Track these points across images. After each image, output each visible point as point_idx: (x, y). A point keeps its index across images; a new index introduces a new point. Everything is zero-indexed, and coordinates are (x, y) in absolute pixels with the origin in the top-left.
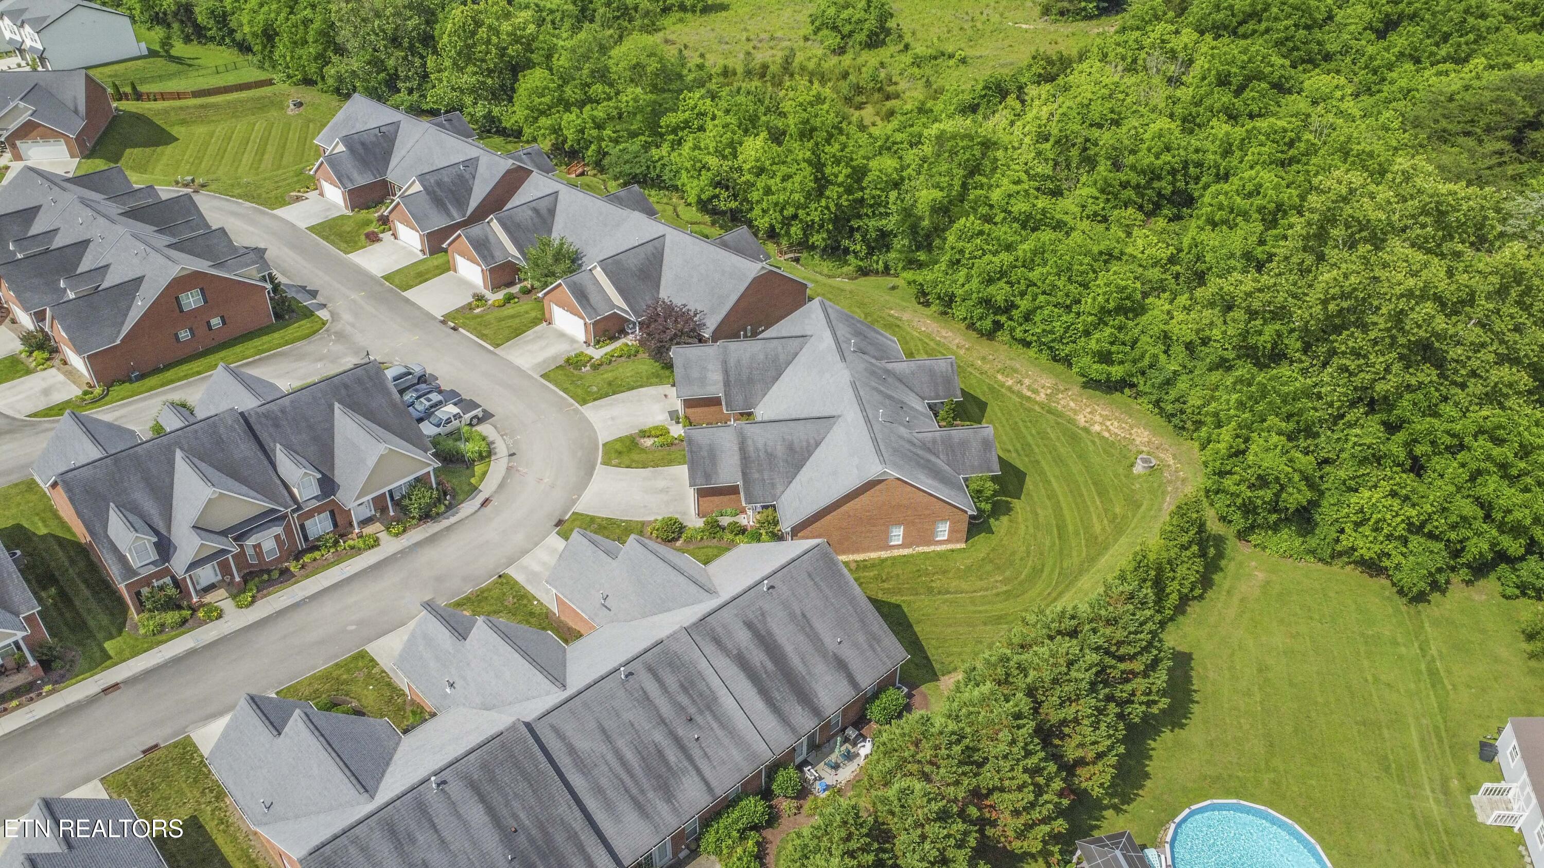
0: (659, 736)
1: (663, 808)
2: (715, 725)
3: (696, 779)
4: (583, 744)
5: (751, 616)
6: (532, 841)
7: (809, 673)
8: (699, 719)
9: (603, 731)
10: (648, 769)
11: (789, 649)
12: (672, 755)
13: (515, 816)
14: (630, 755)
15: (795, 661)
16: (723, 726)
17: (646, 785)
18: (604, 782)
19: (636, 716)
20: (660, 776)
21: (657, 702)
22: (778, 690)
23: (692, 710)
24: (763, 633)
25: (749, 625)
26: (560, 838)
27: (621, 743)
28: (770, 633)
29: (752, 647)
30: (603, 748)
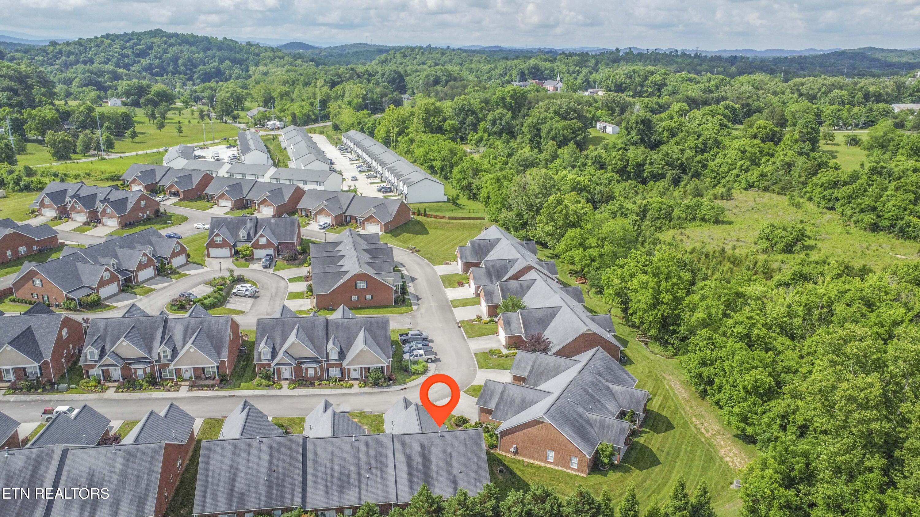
0: (353, 469)
1: (336, 495)
2: (379, 476)
3: (357, 492)
4: (321, 456)
5: (425, 443)
6: (278, 477)
7: (437, 478)
8: (374, 471)
9: (332, 456)
10: (340, 478)
11: (434, 464)
12: (353, 478)
13: (278, 466)
14: (336, 469)
15: (434, 470)
16: (382, 478)
17: (335, 483)
18: (320, 474)
19: (350, 458)
20: (343, 483)
21: (361, 456)
22: (418, 477)
23: (373, 466)
24: (426, 452)
25: (422, 446)
26: (288, 482)
27: (336, 464)
28: (429, 454)
29: (417, 455)
30: (328, 462)
